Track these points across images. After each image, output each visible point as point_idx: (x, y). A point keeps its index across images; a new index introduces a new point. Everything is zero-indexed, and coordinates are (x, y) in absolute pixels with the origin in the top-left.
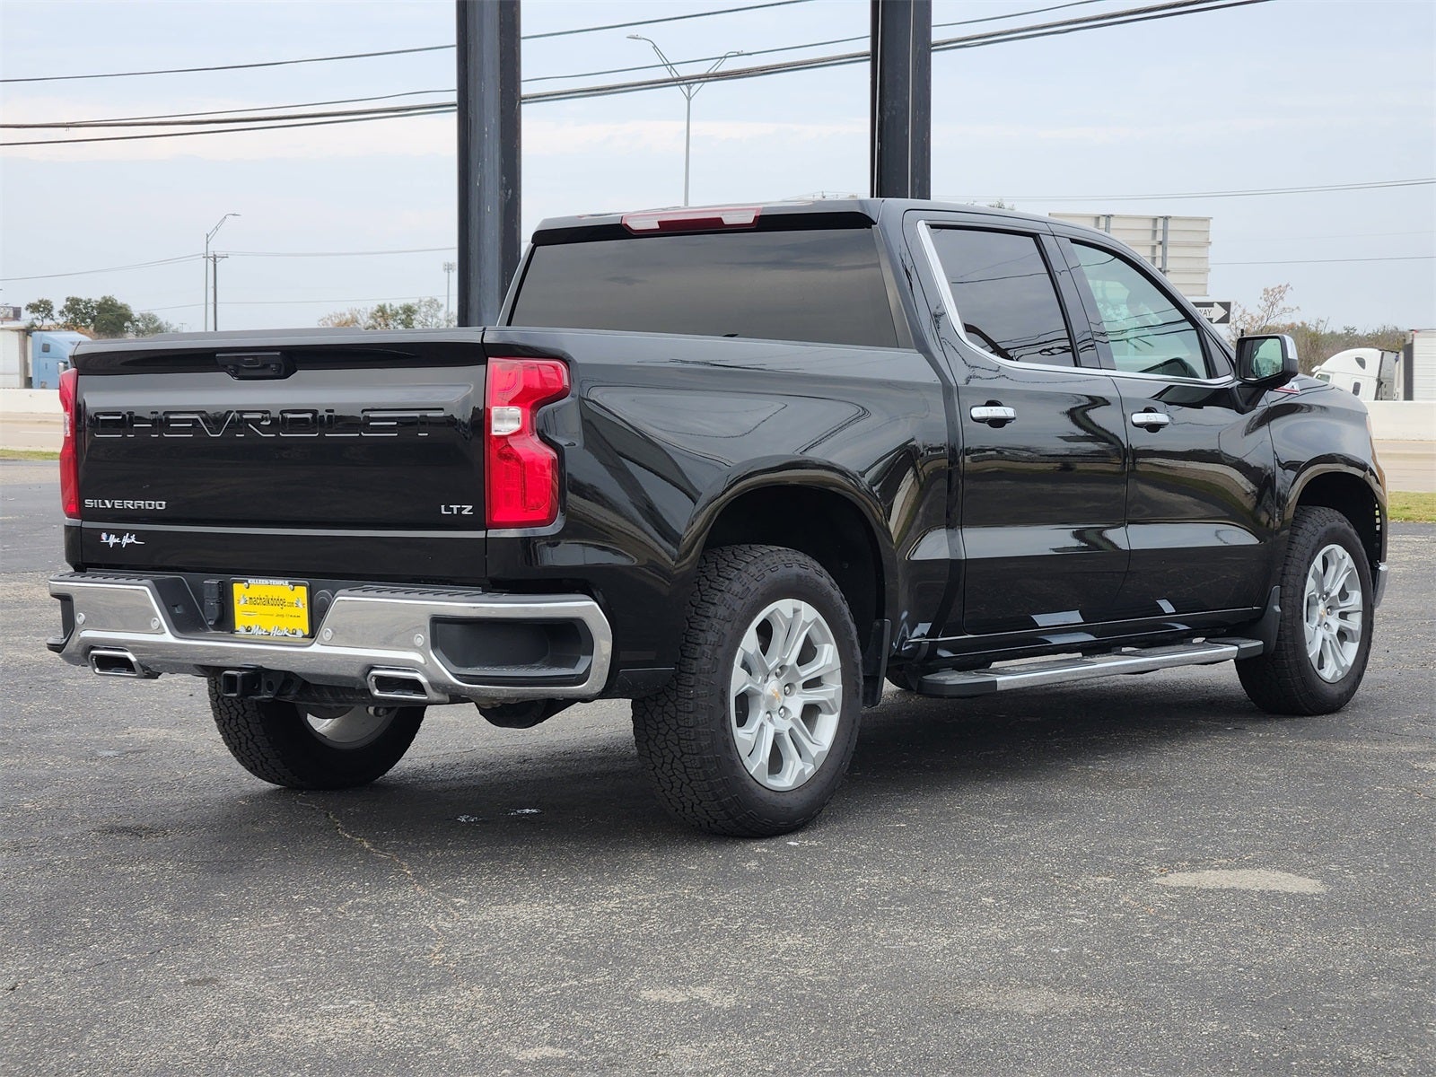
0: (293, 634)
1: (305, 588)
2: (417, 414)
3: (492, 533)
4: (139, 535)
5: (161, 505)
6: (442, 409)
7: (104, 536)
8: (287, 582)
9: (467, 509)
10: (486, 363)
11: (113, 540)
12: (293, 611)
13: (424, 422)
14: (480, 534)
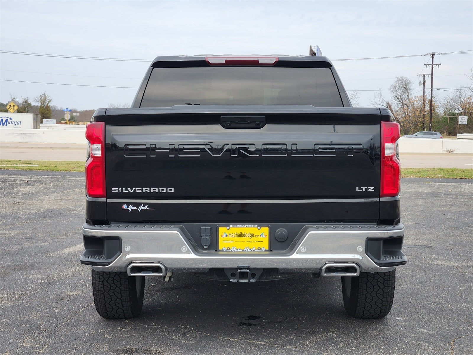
0: (258, 250)
1: (268, 228)
2: (346, 146)
3: (382, 199)
4: (150, 205)
5: (171, 190)
6: (361, 144)
7: (125, 206)
8: (256, 226)
9: (371, 189)
10: (381, 124)
11: (131, 208)
12: (259, 239)
13: (349, 151)
14: (378, 200)
